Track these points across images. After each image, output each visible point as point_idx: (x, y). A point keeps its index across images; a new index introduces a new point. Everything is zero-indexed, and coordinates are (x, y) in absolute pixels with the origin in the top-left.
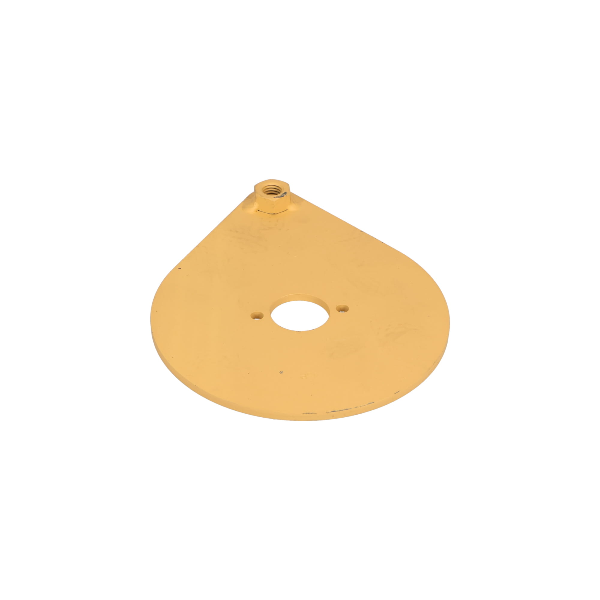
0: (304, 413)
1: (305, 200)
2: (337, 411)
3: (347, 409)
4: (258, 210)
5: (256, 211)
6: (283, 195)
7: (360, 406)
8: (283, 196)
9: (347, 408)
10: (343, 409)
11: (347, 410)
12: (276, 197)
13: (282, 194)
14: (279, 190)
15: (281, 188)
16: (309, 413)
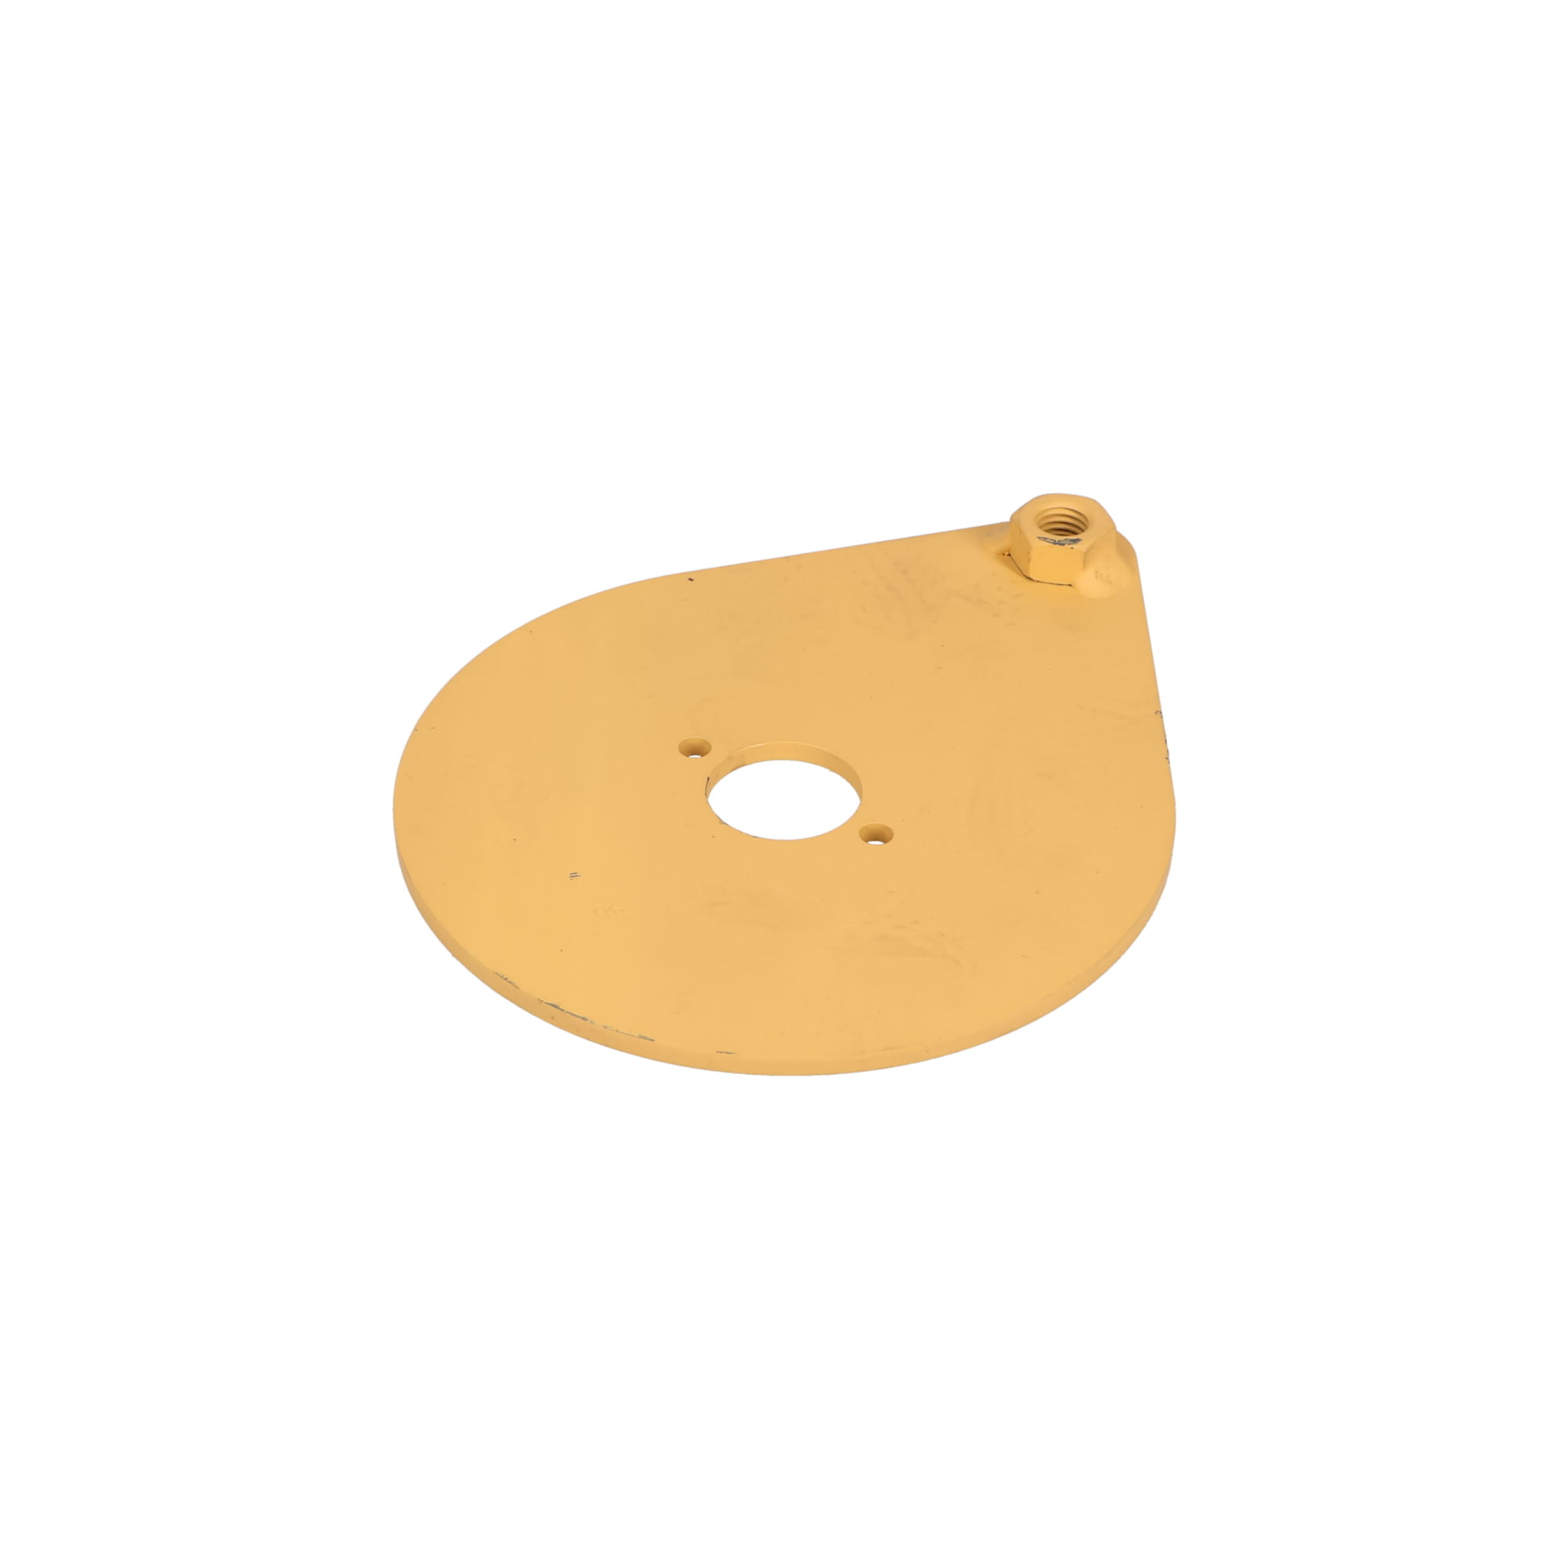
0: (496, 973)
1: (1139, 578)
2: (562, 1010)
3: (584, 1019)
4: (1009, 555)
5: (1004, 555)
6: (1063, 542)
7: (617, 1031)
8: (1063, 545)
9: (586, 1017)
10: (576, 1014)
11: (583, 1021)
12: (1046, 539)
13: (1066, 540)
14: (1082, 523)
15: (1089, 520)
16: (505, 979)
